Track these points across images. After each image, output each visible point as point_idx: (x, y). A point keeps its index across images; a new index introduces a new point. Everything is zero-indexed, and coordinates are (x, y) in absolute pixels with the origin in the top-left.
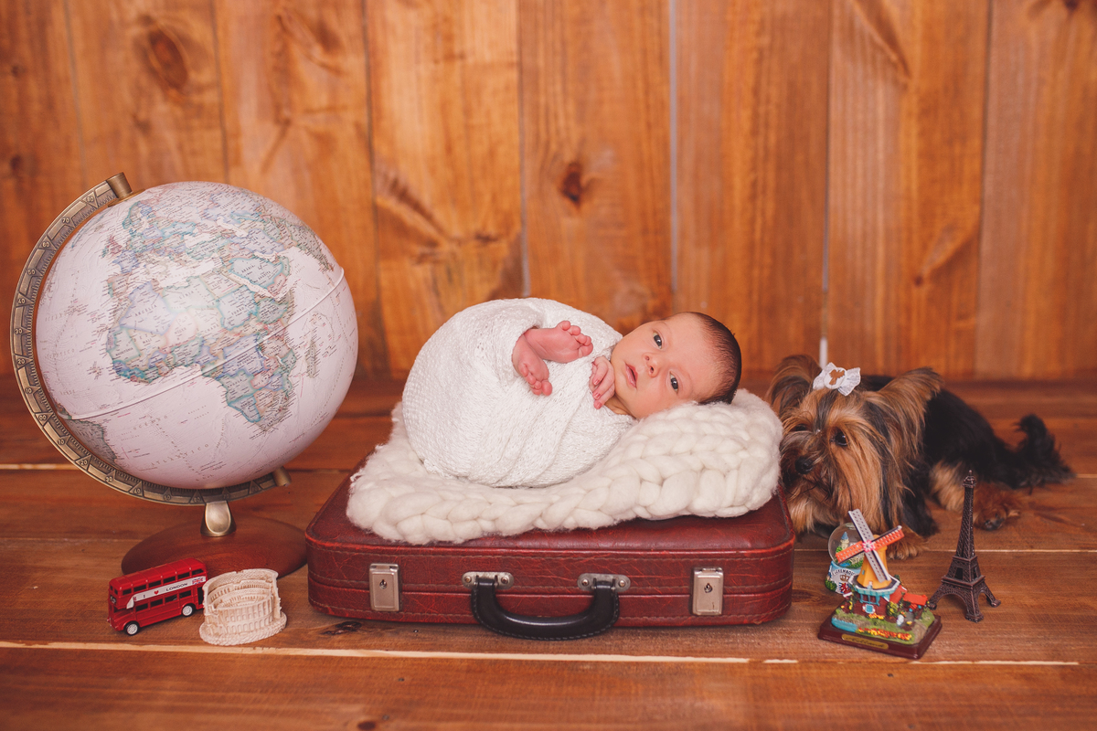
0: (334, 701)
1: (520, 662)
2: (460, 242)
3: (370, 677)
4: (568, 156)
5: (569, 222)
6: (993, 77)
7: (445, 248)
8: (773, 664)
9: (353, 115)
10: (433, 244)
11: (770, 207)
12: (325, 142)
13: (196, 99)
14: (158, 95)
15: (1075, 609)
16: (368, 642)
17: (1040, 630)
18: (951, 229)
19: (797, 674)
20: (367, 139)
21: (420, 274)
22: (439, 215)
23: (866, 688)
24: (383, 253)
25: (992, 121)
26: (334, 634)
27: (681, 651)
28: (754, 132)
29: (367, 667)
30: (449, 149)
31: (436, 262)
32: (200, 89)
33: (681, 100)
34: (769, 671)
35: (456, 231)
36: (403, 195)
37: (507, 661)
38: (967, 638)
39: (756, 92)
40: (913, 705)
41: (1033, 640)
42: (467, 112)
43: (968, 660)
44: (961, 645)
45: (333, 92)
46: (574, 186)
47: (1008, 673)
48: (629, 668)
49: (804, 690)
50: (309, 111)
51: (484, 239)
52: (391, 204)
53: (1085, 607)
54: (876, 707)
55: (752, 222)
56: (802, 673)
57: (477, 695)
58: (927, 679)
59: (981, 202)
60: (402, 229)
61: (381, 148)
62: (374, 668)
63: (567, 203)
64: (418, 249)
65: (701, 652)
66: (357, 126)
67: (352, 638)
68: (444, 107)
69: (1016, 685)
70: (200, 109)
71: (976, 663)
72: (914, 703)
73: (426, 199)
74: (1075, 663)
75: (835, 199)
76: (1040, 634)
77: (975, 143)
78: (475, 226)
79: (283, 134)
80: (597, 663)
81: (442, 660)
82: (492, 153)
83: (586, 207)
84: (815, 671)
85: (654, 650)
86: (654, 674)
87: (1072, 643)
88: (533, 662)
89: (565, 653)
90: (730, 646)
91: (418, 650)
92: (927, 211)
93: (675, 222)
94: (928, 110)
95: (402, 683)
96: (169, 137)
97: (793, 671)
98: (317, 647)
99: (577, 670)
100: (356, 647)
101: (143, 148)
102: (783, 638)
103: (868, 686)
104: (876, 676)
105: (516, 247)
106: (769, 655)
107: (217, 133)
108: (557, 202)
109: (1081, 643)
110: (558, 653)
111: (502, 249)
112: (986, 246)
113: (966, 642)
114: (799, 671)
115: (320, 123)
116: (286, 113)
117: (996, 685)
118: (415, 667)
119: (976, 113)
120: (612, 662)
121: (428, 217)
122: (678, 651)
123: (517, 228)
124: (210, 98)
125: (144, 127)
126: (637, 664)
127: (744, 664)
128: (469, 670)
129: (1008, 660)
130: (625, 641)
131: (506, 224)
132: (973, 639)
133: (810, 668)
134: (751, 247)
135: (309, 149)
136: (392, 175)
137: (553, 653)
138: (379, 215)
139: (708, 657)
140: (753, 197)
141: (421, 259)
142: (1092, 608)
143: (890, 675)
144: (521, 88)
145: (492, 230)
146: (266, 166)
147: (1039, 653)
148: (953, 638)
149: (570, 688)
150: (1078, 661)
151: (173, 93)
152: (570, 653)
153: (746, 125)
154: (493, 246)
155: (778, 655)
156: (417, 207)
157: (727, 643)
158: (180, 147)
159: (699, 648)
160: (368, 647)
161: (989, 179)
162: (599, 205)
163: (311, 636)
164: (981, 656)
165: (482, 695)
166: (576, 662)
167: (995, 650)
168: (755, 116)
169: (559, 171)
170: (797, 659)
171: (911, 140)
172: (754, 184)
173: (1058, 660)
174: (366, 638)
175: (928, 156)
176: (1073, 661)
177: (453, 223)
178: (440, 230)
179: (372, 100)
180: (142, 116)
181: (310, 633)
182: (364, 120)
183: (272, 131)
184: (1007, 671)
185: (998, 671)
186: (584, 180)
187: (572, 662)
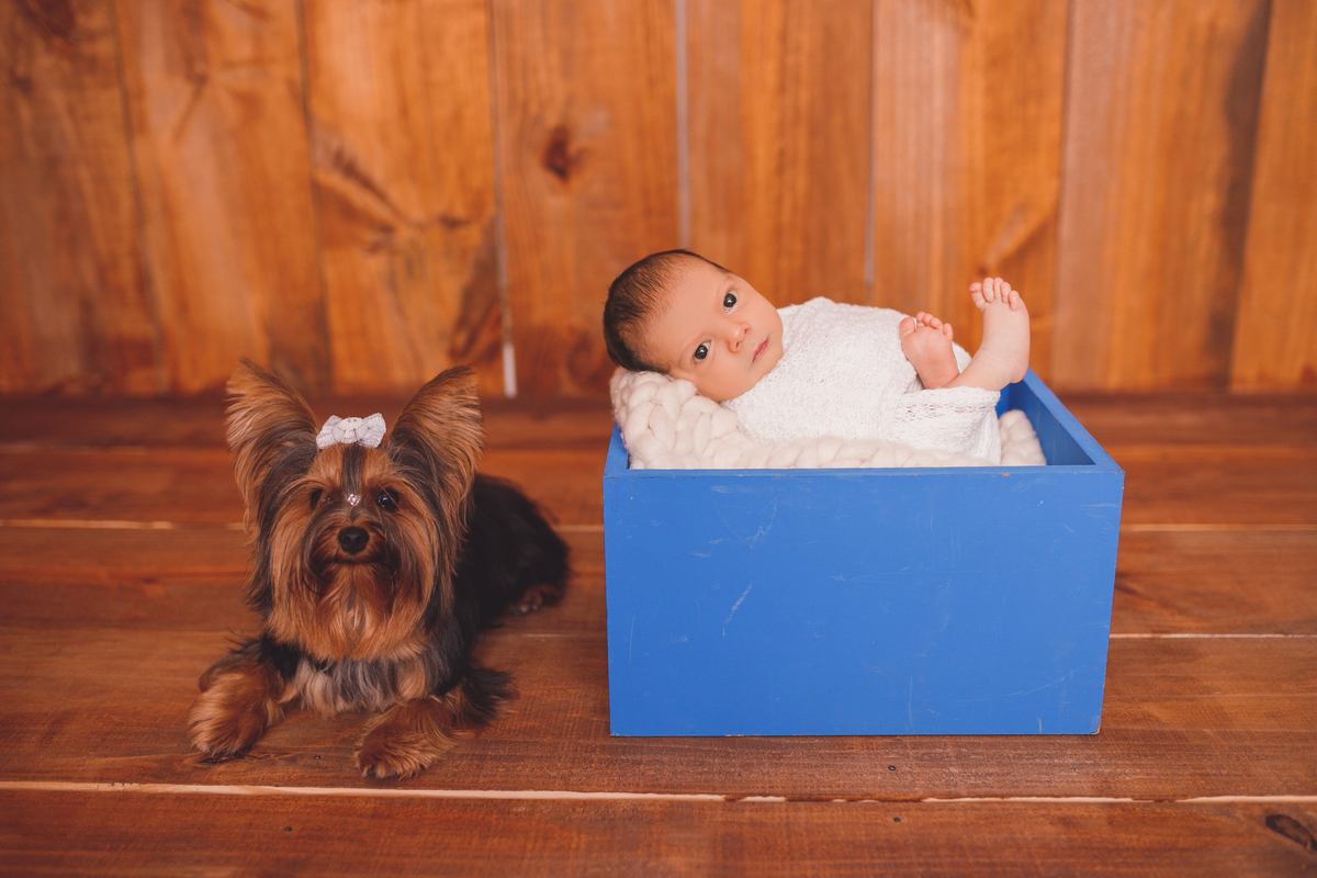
0: (199, 862)
1: (439, 800)
2: (421, 227)
3: (251, 824)
4: (552, 120)
5: (555, 201)
6: (1078, 18)
7: (404, 235)
8: (753, 803)
9: (283, 71)
10: (387, 229)
11: (801, 182)
12: (250, 103)
13: (87, 49)
14: (39, 46)
15: (1136, 721)
16: (255, 774)
17: (1090, 752)
18: (1023, 208)
19: (781, 818)
20: (303, 97)
21: (373, 267)
22: (394, 193)
23: (863, 838)
24: (328, 241)
25: (1076, 74)
26: (215, 763)
27: (641, 784)
28: (782, 89)
29: (248, 811)
30: (404, 111)
31: (393, 252)
32: (92, 37)
33: (692, 49)
34: (747, 814)
35: (416, 213)
36: (350, 169)
37: (424, 800)
38: (999, 764)
39: (783, 37)
40: (920, 864)
41: (1081, 766)
42: (426, 65)
43: (996, 796)
44: (990, 775)
45: (257, 39)
46: (559, 157)
47: (1043, 816)
48: (574, 810)
49: (787, 842)
50: (229, 65)
51: (450, 223)
52: (335, 180)
53: (1148, 718)
54: (873, 866)
55: (779, 200)
56: (788, 817)
57: (378, 852)
58: (942, 825)
59: (1060, 174)
60: (349, 212)
61: (320, 109)
62: (258, 812)
63: (551, 178)
64: (370, 236)
65: (666, 787)
66: (290, 83)
67: (236, 769)
68: (396, 60)
69: (1050, 831)
70: (92, 64)
71: (1006, 800)
72: (921, 860)
73: (378, 174)
74: (1129, 800)
75: (881, 172)
76: (1088, 757)
77: (1054, 102)
78: (439, 207)
79: (197, 95)
80: (535, 801)
81: (343, 798)
82: (457, 117)
83: (576, 182)
84: (803, 814)
85: (608, 784)
86: (604, 819)
87: (1127, 771)
88: (456, 800)
89: (497, 789)
90: (704, 777)
91: (316, 786)
92: (994, 188)
93: (684, 200)
94: (996, 61)
95: (288, 833)
96: (58, 99)
97: (777, 814)
98: (191, 783)
99: (509, 813)
100: (239, 782)
101: (25, 112)
102: (771, 765)
103: (867, 835)
104: (878, 821)
105: (490, 232)
106: (750, 791)
107: (115, 94)
108: (540, 178)
109: (1138, 770)
110: (489, 789)
111: (473, 236)
112: (1066, 229)
113: (997, 770)
114: (784, 815)
115: (242, 79)
116: (199, 68)
117: (1027, 833)
118: (309, 810)
119: (1056, 64)
120: (553, 801)
121: (381, 195)
122: (638, 785)
123: (490, 209)
124: (104, 48)
125: (25, 85)
126: (585, 803)
127: (717, 802)
128: (375, 815)
129: (1045, 796)
130: (574, 771)
131: (477, 205)
132: (1006, 765)
133: (799, 809)
134: (778, 232)
135: (232, 113)
136: (335, 144)
137: (482, 789)
138: (320, 194)
139: (675, 793)
140: (780, 170)
141: (374, 248)
142: (1157, 720)
143: (896, 820)
144: (491, 34)
145: (460, 211)
146: (179, 134)
147: (1084, 785)
148: (981, 765)
149: (496, 841)
150: (1132, 797)
151: (58, 42)
152: (503, 789)
153: (771, 79)
154: (462, 232)
155: (761, 791)
156: (367, 184)
157: (700, 774)
158: (71, 111)
159: (664, 782)
160: (255, 782)
161: (1072, 148)
162: (590, 181)
163: (185, 766)
164: (1013, 790)
165: (385, 851)
166: (510, 800)
167: (1032, 781)
168: (783, 69)
169: (540, 138)
170: (785, 796)
171: (976, 100)
172: (781, 154)
173: (1107, 796)
174: (253, 769)
175: (997, 118)
176: (1125, 797)
177: (412, 204)
178: (397, 212)
179: (306, 51)
180: (21, 71)
181: (186, 762)
182: (297, 76)
183: (184, 90)
184: (1042, 812)
185: (1031, 812)
186: (573, 148)
187: (504, 800)
